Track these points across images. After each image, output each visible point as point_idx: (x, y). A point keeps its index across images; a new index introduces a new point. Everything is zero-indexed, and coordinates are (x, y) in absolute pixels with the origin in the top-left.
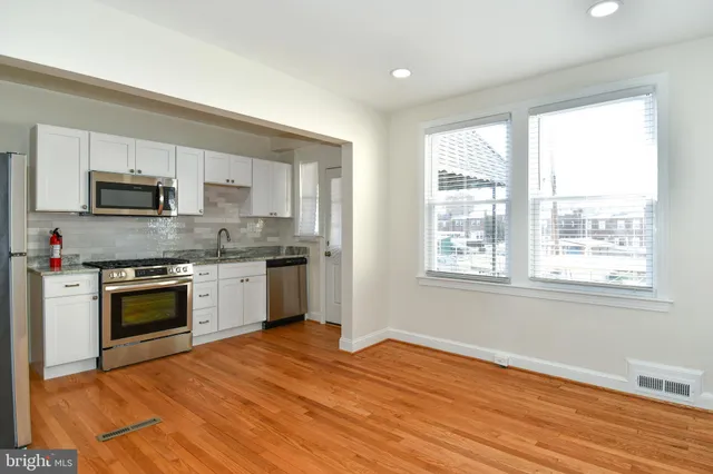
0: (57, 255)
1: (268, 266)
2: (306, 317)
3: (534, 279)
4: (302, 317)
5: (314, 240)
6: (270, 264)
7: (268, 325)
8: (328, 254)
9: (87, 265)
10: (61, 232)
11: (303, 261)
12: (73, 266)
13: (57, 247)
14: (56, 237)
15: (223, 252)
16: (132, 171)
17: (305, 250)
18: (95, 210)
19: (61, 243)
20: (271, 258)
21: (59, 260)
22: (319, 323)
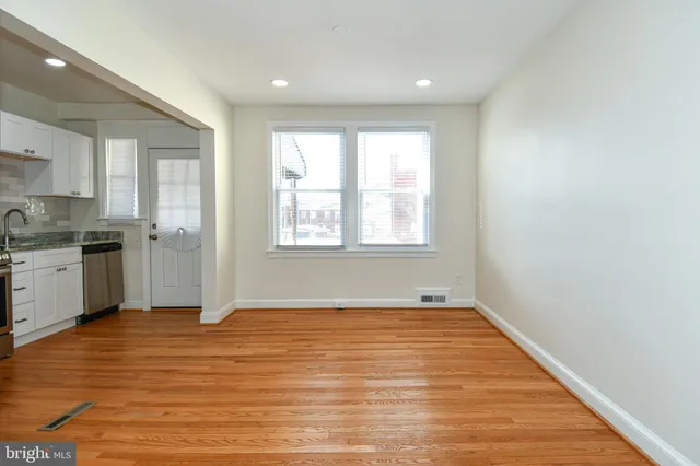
1: (84, 252)
2: (122, 307)
3: (361, 245)
4: (117, 307)
5: (129, 223)
6: (86, 250)
7: (84, 320)
8: (153, 237)
11: (118, 247)
15: (12, 239)
17: (119, 235)
20: (88, 243)
22: (141, 311)
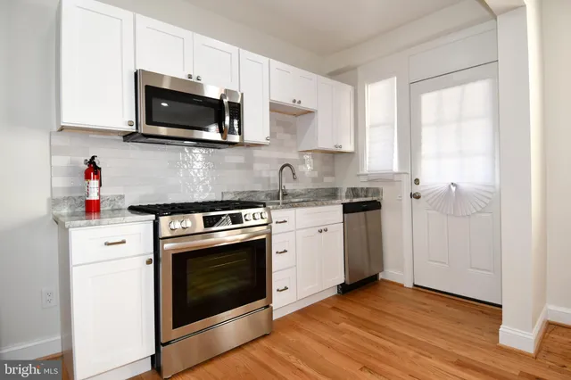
0: (94, 196)
1: (345, 211)
2: (381, 276)
4: (376, 276)
5: (390, 179)
6: (347, 208)
7: (345, 289)
8: (416, 196)
9: (135, 209)
10: (99, 162)
11: (375, 206)
12: (116, 211)
13: (94, 183)
14: (93, 170)
15: (285, 195)
16: (190, 77)
17: (378, 192)
18: (145, 129)
19: (99, 178)
20: (347, 201)
21: (98, 203)
22: (402, 286)
